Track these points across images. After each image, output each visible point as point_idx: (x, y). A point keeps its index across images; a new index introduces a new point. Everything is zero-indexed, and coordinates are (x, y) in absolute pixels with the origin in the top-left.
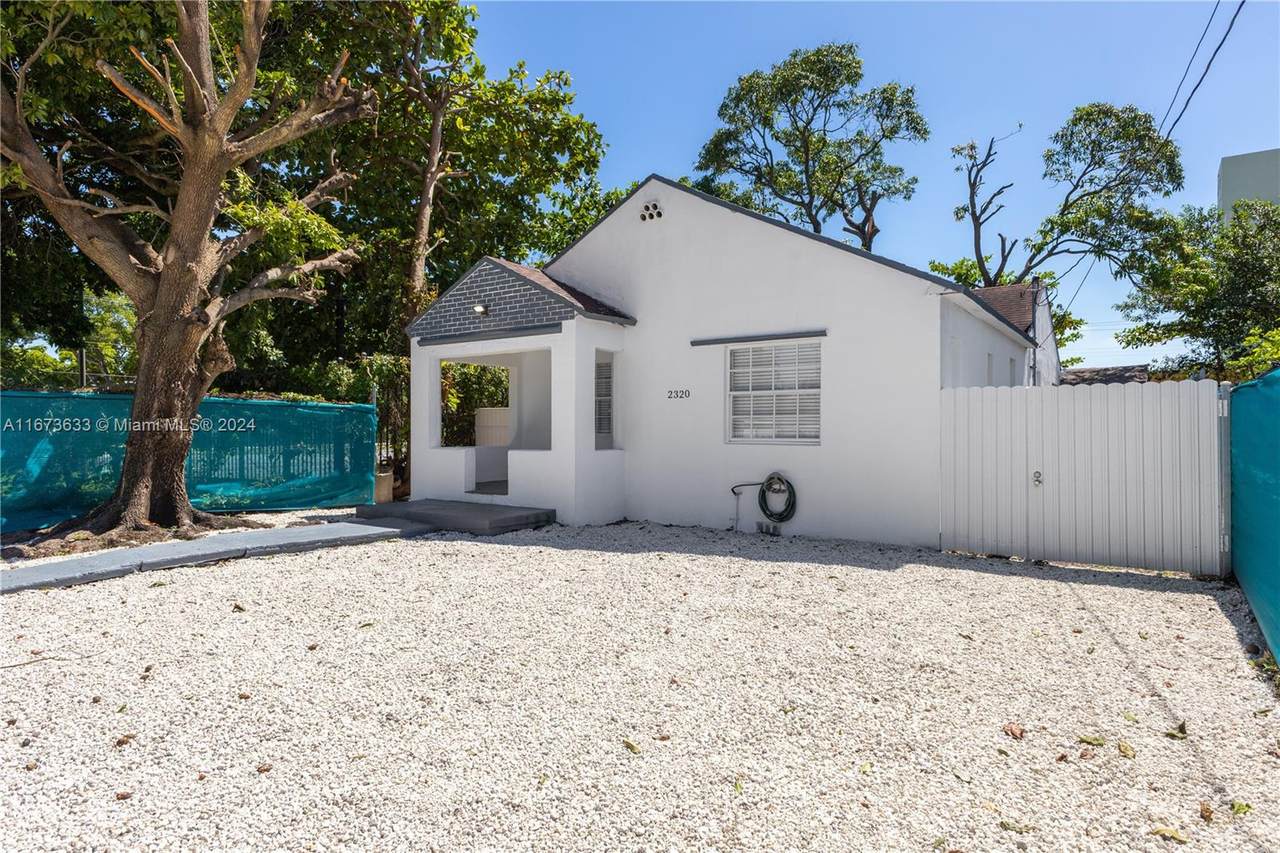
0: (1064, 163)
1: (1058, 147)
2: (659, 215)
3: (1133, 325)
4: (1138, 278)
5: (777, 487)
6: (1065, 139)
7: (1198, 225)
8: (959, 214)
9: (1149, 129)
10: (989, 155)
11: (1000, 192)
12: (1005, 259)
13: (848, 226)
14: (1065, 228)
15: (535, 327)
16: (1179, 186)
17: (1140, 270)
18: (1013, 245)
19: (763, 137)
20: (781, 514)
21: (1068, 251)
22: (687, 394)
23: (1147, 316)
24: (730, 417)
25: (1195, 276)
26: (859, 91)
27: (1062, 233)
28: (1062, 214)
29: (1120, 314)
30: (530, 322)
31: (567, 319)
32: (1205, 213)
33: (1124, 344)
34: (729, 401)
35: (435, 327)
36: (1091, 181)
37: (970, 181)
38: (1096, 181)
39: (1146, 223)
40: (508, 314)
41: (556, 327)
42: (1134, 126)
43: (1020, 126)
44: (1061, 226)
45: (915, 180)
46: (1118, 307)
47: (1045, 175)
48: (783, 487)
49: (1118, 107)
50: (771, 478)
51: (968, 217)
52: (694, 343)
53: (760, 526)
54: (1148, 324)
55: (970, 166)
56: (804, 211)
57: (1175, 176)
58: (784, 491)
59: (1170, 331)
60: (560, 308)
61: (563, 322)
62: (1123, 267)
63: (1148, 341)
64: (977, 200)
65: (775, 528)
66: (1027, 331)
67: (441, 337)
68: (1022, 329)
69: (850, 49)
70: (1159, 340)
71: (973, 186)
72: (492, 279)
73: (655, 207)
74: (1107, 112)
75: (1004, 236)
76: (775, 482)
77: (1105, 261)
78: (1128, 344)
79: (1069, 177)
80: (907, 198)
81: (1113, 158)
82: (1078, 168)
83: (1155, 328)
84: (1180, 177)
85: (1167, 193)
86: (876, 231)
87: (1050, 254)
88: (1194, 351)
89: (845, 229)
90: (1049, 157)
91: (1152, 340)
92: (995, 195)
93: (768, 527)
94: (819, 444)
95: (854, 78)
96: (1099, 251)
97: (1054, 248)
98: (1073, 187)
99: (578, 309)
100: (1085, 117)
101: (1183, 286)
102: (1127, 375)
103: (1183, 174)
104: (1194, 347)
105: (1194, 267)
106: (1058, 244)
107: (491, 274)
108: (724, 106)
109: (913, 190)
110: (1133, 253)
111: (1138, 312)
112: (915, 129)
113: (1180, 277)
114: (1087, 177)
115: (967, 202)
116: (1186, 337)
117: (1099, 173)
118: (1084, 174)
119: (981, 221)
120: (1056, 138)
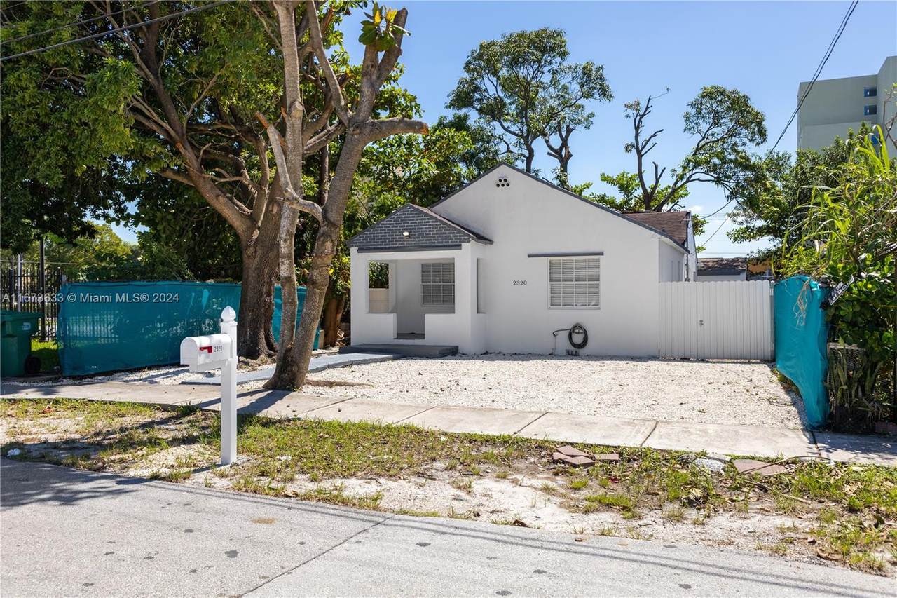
0: (696, 124)
1: (693, 112)
2: (508, 185)
3: (737, 227)
4: (741, 200)
5: (577, 331)
6: (698, 106)
7: (776, 164)
8: (628, 148)
9: (747, 106)
10: (647, 108)
11: (654, 135)
12: (657, 180)
13: (551, 152)
14: (697, 164)
15: (445, 246)
16: (764, 140)
17: (742, 195)
18: (663, 171)
19: (496, 87)
20: (580, 345)
21: (698, 179)
22: (525, 283)
23: (747, 221)
24: (550, 295)
25: (773, 201)
26: (566, 64)
27: (695, 167)
28: (695, 154)
29: (729, 220)
30: (439, 243)
31: (465, 242)
32: (781, 155)
33: (732, 240)
34: (549, 287)
35: (370, 242)
36: (713, 135)
37: (635, 125)
38: (716, 135)
39: (745, 165)
40: (425, 237)
41: (458, 247)
42: (738, 104)
43: (668, 89)
44: (694, 162)
45: (592, 115)
46: (729, 215)
47: (685, 130)
48: (581, 331)
49: (729, 89)
50: (575, 327)
51: (634, 151)
52: (529, 256)
53: (568, 352)
54: (747, 227)
55: (635, 115)
56: (522, 141)
57: (762, 133)
58: (581, 333)
59: (761, 232)
60: (460, 236)
61: (463, 244)
62: (731, 193)
63: (748, 238)
64: (639, 138)
65: (576, 352)
66: (683, 244)
67: (374, 248)
68: (681, 243)
69: (560, 34)
70: (754, 237)
71: (637, 128)
72: (413, 217)
73: (505, 180)
74: (722, 93)
75: (656, 163)
76: (577, 327)
77: (721, 188)
78: (735, 239)
79: (699, 131)
80: (587, 127)
81: (726, 120)
82: (705, 127)
83: (752, 229)
84: (765, 135)
85: (758, 144)
86: (570, 156)
87: (688, 181)
88: (775, 246)
89: (549, 154)
90: (687, 118)
91: (750, 238)
92: (652, 137)
93: (572, 352)
94: (599, 309)
95: (563, 55)
96: (718, 181)
97: (691, 176)
98: (701, 138)
99: (472, 237)
100: (709, 94)
101: (767, 208)
102: (735, 264)
103: (767, 133)
104: (775, 244)
105: (773, 194)
106: (693, 174)
107: (411, 214)
108: (468, 64)
109: (592, 122)
110: (738, 183)
111: (741, 219)
112: (604, 94)
113: (764, 202)
114: (710, 132)
115: (634, 141)
116: (770, 237)
117: (717, 130)
118: (709, 130)
119: (642, 153)
120: (692, 106)
